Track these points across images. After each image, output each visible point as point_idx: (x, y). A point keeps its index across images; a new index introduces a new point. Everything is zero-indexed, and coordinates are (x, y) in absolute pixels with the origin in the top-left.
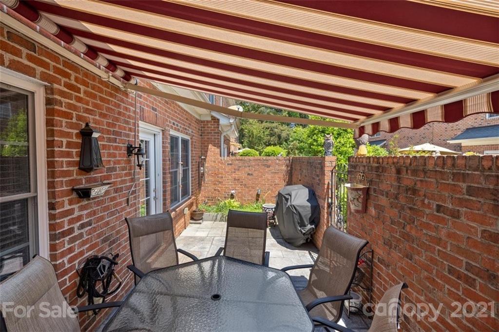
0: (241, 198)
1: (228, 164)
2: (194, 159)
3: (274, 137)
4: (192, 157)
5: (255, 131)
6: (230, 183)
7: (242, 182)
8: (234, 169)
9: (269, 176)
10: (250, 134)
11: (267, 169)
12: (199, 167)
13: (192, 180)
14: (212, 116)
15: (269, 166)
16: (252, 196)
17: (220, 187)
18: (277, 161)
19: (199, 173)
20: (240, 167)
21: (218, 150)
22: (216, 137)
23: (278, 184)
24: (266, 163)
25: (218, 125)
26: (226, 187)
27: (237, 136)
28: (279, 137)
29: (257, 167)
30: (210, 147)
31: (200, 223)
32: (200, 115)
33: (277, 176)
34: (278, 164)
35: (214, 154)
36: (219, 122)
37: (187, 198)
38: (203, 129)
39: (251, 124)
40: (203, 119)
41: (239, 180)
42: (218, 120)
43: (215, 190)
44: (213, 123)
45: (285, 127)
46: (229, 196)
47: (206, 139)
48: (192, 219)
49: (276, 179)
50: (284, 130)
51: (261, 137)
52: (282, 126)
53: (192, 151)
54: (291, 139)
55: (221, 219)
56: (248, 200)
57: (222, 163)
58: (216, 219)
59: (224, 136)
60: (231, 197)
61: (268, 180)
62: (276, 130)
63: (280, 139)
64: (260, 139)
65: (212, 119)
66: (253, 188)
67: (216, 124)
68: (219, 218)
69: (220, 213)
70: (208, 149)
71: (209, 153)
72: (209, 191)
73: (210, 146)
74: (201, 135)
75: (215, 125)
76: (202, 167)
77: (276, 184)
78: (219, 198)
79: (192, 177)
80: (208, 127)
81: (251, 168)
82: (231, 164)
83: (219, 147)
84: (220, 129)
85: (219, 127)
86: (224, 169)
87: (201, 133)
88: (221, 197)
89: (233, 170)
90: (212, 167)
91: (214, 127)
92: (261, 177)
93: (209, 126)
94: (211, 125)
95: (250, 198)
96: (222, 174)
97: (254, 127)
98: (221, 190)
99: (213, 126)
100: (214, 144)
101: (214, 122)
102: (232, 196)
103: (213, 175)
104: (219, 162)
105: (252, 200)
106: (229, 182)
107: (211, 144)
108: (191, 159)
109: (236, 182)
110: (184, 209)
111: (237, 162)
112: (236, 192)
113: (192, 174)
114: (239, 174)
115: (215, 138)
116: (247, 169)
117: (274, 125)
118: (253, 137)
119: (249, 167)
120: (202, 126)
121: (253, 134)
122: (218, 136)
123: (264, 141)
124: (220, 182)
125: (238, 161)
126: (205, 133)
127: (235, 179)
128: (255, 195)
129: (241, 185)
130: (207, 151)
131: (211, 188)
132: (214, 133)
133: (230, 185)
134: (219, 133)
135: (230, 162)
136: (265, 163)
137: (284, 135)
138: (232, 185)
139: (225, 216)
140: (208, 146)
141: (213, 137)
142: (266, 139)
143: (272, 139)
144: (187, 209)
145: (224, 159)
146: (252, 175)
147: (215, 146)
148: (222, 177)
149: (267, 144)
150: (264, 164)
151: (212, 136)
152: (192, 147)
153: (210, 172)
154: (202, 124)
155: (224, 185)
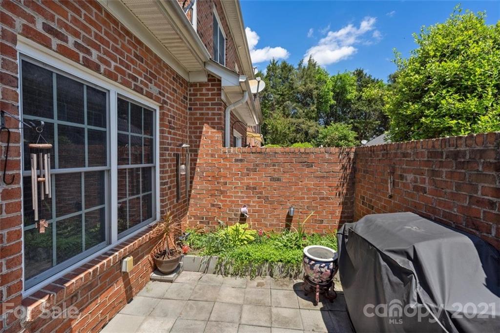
0: (259, 221)
1: (237, 160)
2: (166, 149)
3: (300, 134)
4: (161, 143)
5: (279, 126)
6: (240, 194)
7: (261, 193)
8: (248, 169)
9: (311, 183)
10: (274, 130)
11: (307, 171)
12: (177, 165)
13: (162, 190)
14: (209, 75)
15: (309, 165)
16: (278, 219)
17: (222, 201)
18: (327, 156)
19: (177, 176)
20: (257, 165)
21: (218, 136)
22: (216, 112)
23: (328, 198)
24: (306, 160)
25: (220, 90)
26: (233, 202)
27: (257, 123)
28: (307, 133)
29: (288, 166)
30: (204, 129)
31: (171, 282)
32: (188, 73)
33: (325, 183)
34: (328, 162)
35: (212, 141)
36: (220, 85)
37: (146, 227)
38: (193, 98)
39: (275, 119)
40: (193, 79)
41: (255, 188)
42: (220, 81)
43: (213, 205)
44: (210, 87)
45: (313, 123)
46: (238, 217)
47: (198, 115)
48: (155, 269)
49: (323, 189)
50: (312, 126)
51: (285, 133)
52: (310, 121)
53: (162, 132)
54: (320, 136)
55: (216, 268)
56: (271, 225)
57: (225, 159)
58: (207, 268)
59: (232, 114)
60: (241, 220)
61: (309, 190)
62: (303, 126)
63: (307, 136)
64: (285, 135)
65: (209, 80)
66: (280, 203)
67: (216, 88)
68: (212, 265)
69: (215, 256)
70: (201, 132)
71: (203, 141)
72: (202, 208)
73: (206, 128)
74: (190, 109)
75: (214, 90)
76: (182, 164)
77: (322, 198)
78: (219, 221)
79: (162, 184)
80: (202, 95)
81: (276, 167)
82: (241, 160)
83: (222, 129)
84: (223, 97)
85: (219, 95)
86: (230, 169)
87: (190, 104)
88: (223, 219)
89: (245, 171)
90: (208, 164)
91: (212, 94)
92: (296, 184)
93: (204, 92)
94: (208, 90)
95: (274, 222)
96: (225, 177)
97: (279, 122)
98: (224, 205)
99: (210, 93)
100: (212, 123)
101: (212, 85)
102: (243, 219)
103: (210, 179)
104: (220, 156)
105: (278, 225)
106: (237, 192)
107: (208, 124)
108: (161, 149)
109: (250, 193)
110: (121, 261)
111: (252, 156)
112: (249, 211)
113: (162, 178)
114: (255, 179)
115: (214, 114)
116: (270, 170)
117: (301, 120)
118: (277, 134)
119: (274, 165)
120: (192, 92)
121: (277, 130)
122: (220, 109)
123: (289, 138)
124: (222, 192)
125: (254, 155)
126: (196, 104)
127: (248, 188)
128: (283, 217)
129: (259, 198)
130: (200, 137)
131: (206, 202)
132: (212, 104)
133: (239, 197)
134: (220, 105)
135: (240, 157)
136: (304, 158)
137: (311, 131)
138: (243, 197)
139: (224, 263)
140: (202, 128)
141: (210, 112)
142: (292, 135)
143: (298, 136)
144: (130, 259)
145: (229, 152)
146: (278, 180)
147: (214, 128)
148: (225, 183)
149: (292, 141)
150: (300, 160)
151: (209, 109)
152: (161, 125)
153: (204, 174)
154: (192, 89)
155: (229, 197)
